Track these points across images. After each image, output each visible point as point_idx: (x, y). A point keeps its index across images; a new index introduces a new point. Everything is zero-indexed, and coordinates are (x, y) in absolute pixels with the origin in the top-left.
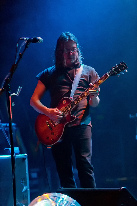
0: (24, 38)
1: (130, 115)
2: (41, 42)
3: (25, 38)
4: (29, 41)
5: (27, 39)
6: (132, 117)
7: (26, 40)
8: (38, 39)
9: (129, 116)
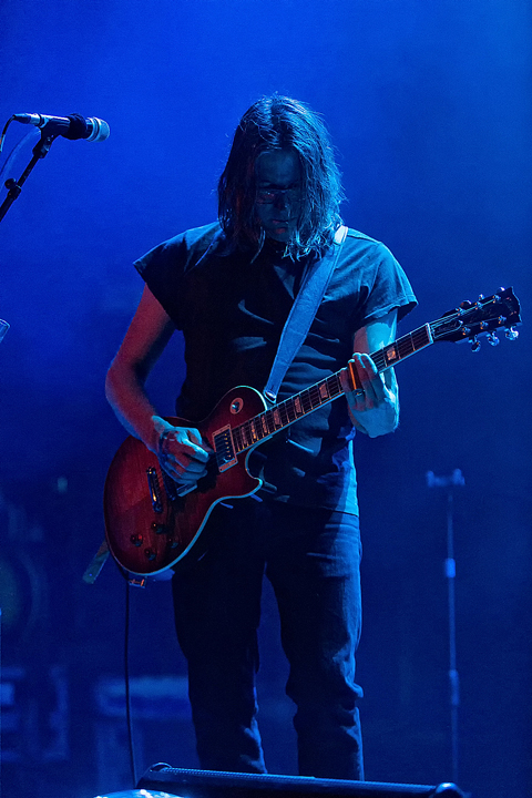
0: (33, 116)
1: (430, 475)
2: (103, 137)
3: (37, 116)
4: (51, 130)
5: (42, 120)
6: (439, 481)
7: (39, 125)
8: (91, 126)
9: (425, 479)
